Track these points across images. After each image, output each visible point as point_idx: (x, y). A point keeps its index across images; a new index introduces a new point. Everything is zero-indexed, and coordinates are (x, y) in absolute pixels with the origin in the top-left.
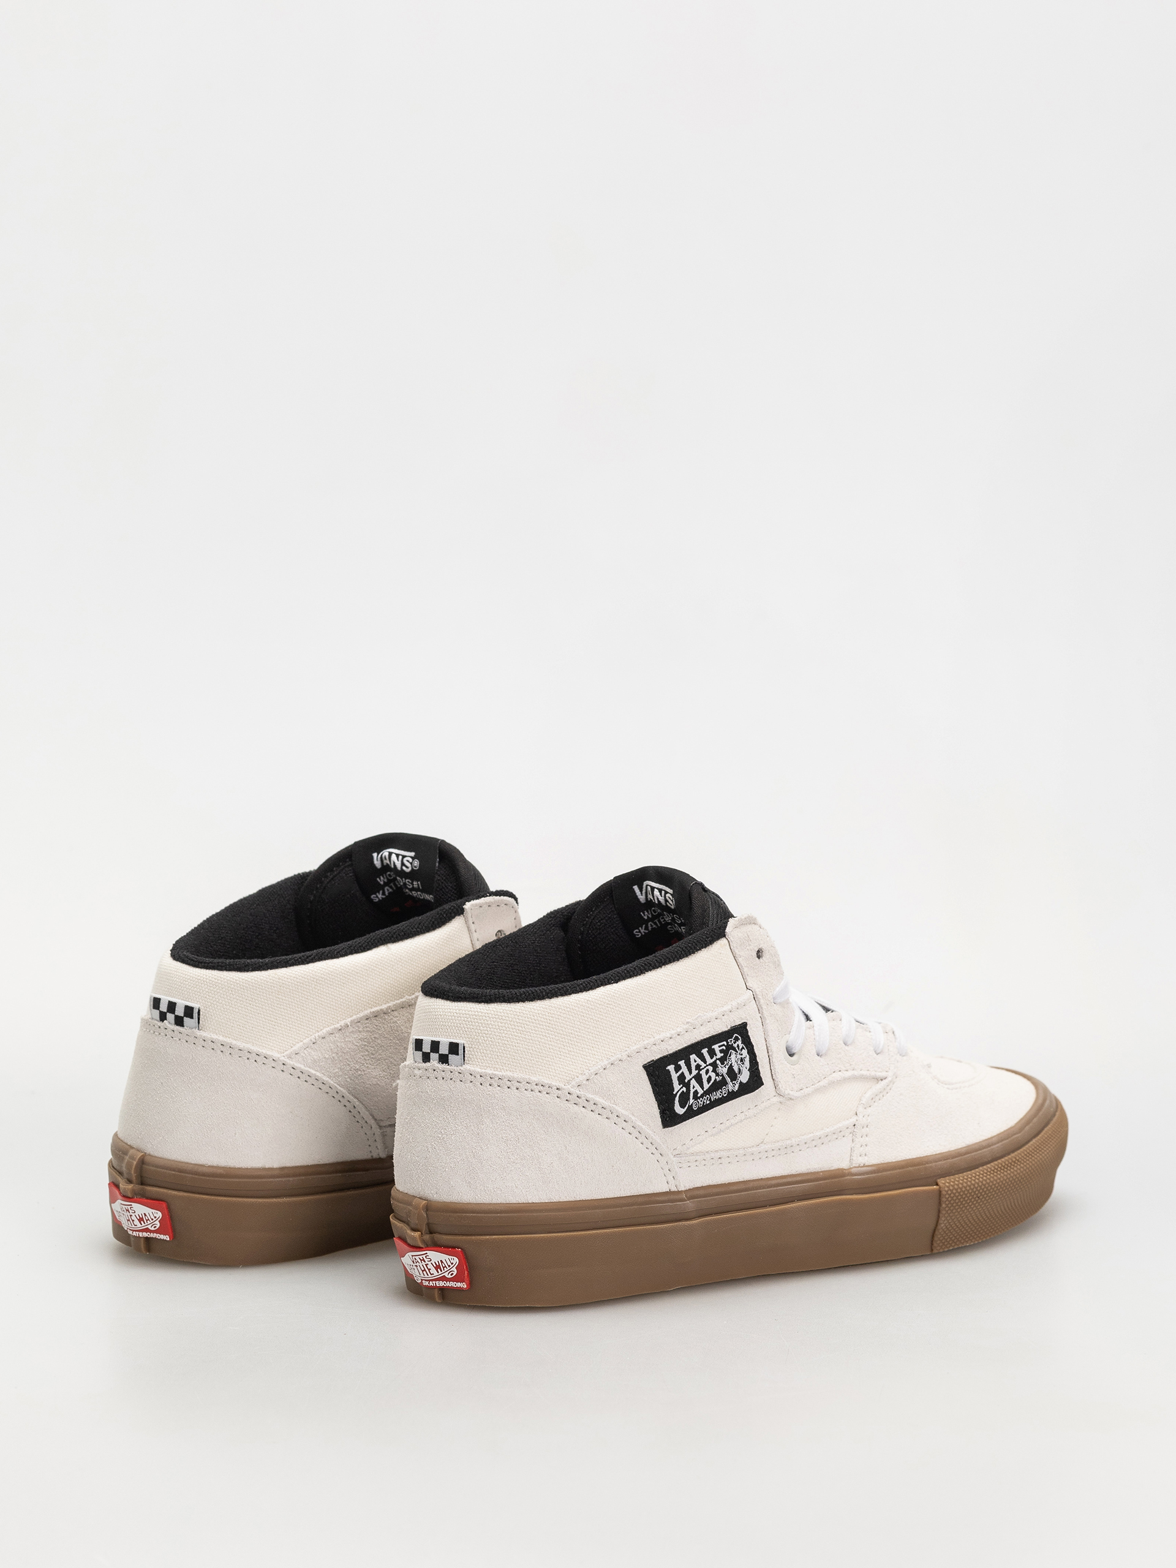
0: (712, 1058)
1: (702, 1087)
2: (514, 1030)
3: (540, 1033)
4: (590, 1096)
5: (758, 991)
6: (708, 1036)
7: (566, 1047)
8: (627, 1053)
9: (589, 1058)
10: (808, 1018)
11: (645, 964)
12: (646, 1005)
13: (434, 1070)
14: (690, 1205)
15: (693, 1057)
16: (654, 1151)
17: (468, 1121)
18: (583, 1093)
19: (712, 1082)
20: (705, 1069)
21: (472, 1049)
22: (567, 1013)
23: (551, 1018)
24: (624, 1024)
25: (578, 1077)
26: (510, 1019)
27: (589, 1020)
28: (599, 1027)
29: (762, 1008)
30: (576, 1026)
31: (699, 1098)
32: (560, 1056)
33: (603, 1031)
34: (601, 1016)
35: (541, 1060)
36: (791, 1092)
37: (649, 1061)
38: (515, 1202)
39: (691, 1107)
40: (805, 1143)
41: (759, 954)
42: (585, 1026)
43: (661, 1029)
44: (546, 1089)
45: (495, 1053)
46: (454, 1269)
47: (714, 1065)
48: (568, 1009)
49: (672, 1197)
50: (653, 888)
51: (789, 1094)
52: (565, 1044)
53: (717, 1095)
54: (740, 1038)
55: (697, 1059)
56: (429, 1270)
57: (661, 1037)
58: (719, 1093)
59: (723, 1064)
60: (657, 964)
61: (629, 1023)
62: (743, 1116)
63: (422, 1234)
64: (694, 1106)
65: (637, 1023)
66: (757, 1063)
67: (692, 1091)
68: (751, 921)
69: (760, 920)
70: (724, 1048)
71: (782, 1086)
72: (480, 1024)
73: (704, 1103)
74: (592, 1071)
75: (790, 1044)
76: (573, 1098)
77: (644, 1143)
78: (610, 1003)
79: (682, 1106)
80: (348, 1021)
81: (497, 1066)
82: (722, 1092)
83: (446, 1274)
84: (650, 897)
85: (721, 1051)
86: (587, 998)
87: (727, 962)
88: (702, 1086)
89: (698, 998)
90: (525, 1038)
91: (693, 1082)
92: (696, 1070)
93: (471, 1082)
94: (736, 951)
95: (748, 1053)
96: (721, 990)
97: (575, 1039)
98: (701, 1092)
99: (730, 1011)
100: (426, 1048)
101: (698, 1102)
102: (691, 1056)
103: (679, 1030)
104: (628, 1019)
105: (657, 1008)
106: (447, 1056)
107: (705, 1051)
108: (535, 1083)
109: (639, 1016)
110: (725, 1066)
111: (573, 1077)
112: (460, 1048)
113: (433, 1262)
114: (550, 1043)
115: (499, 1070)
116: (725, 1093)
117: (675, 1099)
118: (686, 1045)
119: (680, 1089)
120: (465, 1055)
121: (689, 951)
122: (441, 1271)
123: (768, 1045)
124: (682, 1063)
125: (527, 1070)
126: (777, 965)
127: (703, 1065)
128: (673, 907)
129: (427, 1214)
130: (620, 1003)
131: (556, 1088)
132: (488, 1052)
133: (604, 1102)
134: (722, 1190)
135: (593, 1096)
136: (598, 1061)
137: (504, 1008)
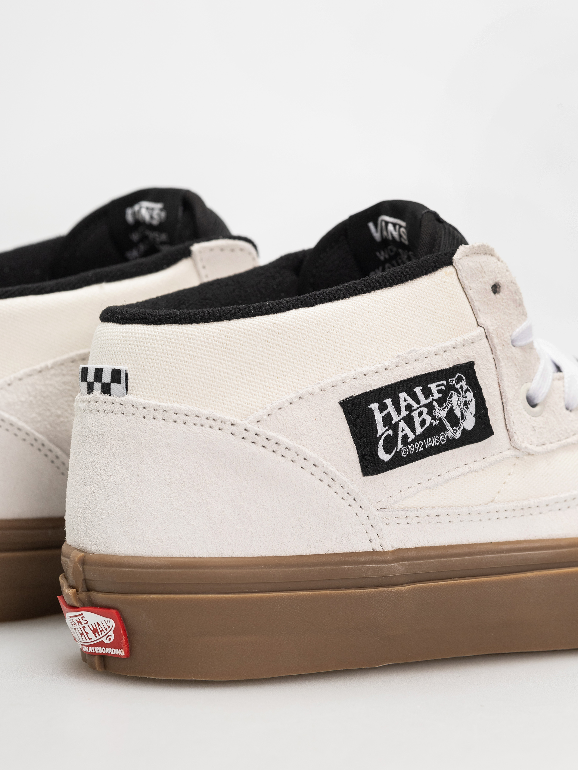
0: (427, 398)
1: (414, 432)
2: (184, 355)
3: (214, 359)
4: (270, 434)
5: (491, 329)
6: (423, 373)
7: (244, 376)
8: (319, 385)
9: (272, 390)
10: (559, 369)
11: (350, 288)
12: (347, 333)
13: (97, 402)
14: (398, 568)
15: (403, 395)
16: (352, 503)
17: (128, 459)
18: (262, 430)
19: (426, 426)
20: (418, 410)
21: (136, 377)
22: (248, 336)
23: (228, 342)
24: (319, 353)
25: (257, 411)
26: (180, 342)
27: (275, 346)
28: (287, 354)
29: (495, 348)
30: (258, 352)
31: (410, 444)
32: (237, 386)
33: (292, 360)
34: (290, 343)
35: (214, 391)
36: (529, 446)
37: (348, 396)
38: (179, 556)
39: (398, 453)
40: (547, 505)
41: (496, 288)
42: (270, 352)
43: (365, 362)
44: (218, 424)
45: (161, 381)
46: (111, 633)
47: (430, 407)
48: (250, 332)
49: (375, 558)
50: (387, 223)
51: (526, 448)
52: (243, 372)
53: (433, 442)
54: (464, 378)
55: (408, 398)
56: (87, 633)
57: (364, 370)
58: (435, 440)
59: (440, 405)
60: (364, 288)
61: (325, 352)
62: (466, 469)
63: (77, 591)
64: (403, 453)
65: (334, 352)
66: (486, 409)
67: (401, 435)
68: (487, 251)
69: (497, 252)
70: (443, 388)
71: (518, 438)
72: (147, 348)
73: (415, 449)
74: (275, 405)
75: (531, 393)
76: (250, 436)
77: (339, 492)
78: (302, 327)
79: (388, 451)
80: (50, 363)
81: (163, 397)
82: (439, 439)
83: (104, 639)
84: (385, 233)
85: (439, 392)
86: (273, 321)
87: (452, 292)
88: (413, 429)
89: (413, 330)
90: (196, 365)
91: (402, 425)
92: (406, 410)
93: (133, 414)
94: (466, 282)
95: (474, 396)
96: (444, 323)
97: (256, 367)
98: (411, 436)
99: (454, 348)
100: (91, 377)
101: (408, 448)
102: (400, 395)
103: (386, 364)
104: (324, 347)
105: (360, 338)
106: (109, 385)
107: (418, 390)
108: (205, 417)
109: (338, 345)
110: (444, 409)
111: (252, 411)
112: (122, 375)
113: (89, 624)
114: (225, 370)
115: (165, 401)
116: (443, 441)
117: (378, 443)
118: (395, 381)
119: (386, 431)
120: (129, 384)
121: (405, 276)
122: (99, 635)
123: (502, 391)
124: (388, 402)
125: (197, 402)
126: (519, 304)
127: (415, 405)
128: (406, 243)
129: (83, 569)
130: (314, 328)
131: (230, 423)
132: (154, 380)
133: (288, 441)
134: (441, 552)
135: (274, 434)
136: (284, 393)
137: (174, 330)
